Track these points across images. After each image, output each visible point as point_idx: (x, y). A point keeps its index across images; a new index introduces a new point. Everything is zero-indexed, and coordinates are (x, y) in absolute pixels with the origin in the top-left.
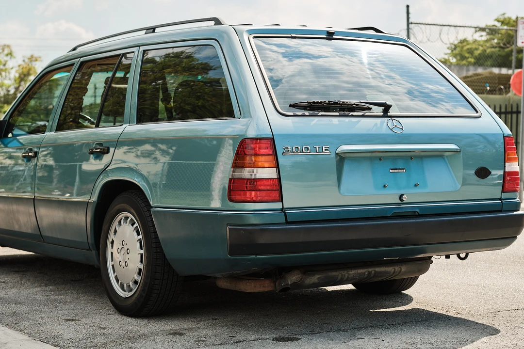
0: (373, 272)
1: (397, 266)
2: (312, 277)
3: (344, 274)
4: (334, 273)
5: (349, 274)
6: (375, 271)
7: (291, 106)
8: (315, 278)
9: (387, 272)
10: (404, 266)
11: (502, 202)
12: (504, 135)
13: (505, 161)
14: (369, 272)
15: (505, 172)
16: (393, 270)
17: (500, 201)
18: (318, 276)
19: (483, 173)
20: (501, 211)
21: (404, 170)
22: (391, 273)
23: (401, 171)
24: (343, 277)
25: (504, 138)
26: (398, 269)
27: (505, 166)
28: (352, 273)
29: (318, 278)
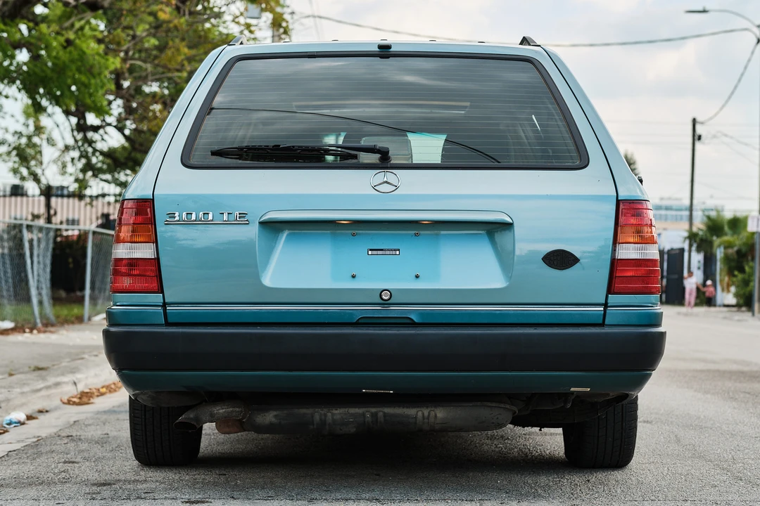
0: (380, 414)
1: (427, 407)
2: (267, 414)
3: (323, 412)
4: (303, 411)
5: (333, 414)
6: (384, 413)
7: (214, 153)
8: (271, 415)
9: (408, 416)
10: (441, 408)
11: (605, 310)
12: (619, 199)
13: (615, 241)
14: (372, 413)
15: (614, 259)
16: (420, 414)
17: (602, 309)
18: (275, 413)
19: (560, 260)
20: (603, 325)
21: (398, 253)
22: (416, 418)
23: (391, 252)
24: (323, 417)
25: (618, 202)
26: (429, 413)
27: (614, 250)
28: (337, 414)
29: (275, 416)
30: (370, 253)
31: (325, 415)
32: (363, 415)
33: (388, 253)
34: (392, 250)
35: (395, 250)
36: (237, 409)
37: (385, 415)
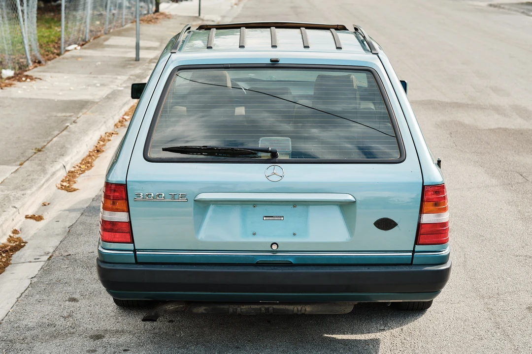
0: (271, 309)
1: (300, 305)
2: (199, 308)
3: (234, 308)
4: (223, 307)
7: (164, 150)
8: (202, 309)
9: (287, 310)
10: (309, 306)
11: (413, 255)
12: (424, 184)
13: (421, 212)
14: (265, 308)
15: (420, 223)
16: (296, 308)
17: (411, 254)
18: (205, 308)
19: (385, 224)
20: (411, 264)
21: (282, 218)
22: (293, 311)
23: (278, 218)
24: (235, 310)
25: (423, 187)
26: (301, 308)
27: (420, 218)
28: (244, 308)
29: (205, 310)
30: (265, 218)
31: (236, 309)
32: (260, 309)
33: (276, 218)
34: (279, 217)
35: (281, 217)
36: (181, 306)
37: (274, 309)
